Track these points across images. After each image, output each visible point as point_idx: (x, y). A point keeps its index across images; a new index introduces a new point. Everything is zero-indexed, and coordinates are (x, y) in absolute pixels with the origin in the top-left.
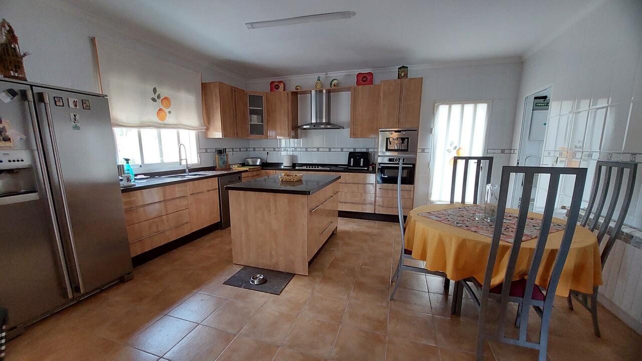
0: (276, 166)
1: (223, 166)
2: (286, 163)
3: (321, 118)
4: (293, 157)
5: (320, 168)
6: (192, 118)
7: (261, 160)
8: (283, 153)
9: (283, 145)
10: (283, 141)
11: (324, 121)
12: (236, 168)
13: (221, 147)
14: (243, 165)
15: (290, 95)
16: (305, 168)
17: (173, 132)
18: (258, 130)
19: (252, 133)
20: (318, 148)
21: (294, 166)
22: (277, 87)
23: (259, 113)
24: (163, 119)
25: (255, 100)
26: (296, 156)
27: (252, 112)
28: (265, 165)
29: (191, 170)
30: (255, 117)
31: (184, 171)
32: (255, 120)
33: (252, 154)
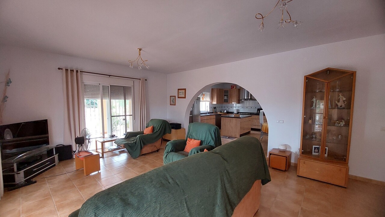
0: (232, 113)
1: (215, 112)
2: (235, 112)
3: (248, 97)
4: (238, 110)
5: (247, 114)
6: (208, 99)
7: (227, 111)
8: (235, 109)
9: (234, 106)
10: (234, 105)
11: (250, 98)
12: (219, 113)
13: (215, 107)
14: (221, 112)
15: (238, 89)
16: (242, 114)
17: (205, 102)
18: (226, 101)
19: (224, 102)
20: (251, 107)
21: (238, 113)
22: (233, 87)
23: (227, 96)
24: (203, 100)
25: (226, 92)
26: (239, 110)
27: (225, 95)
28: (228, 113)
29: (208, 113)
30: (226, 97)
31: (207, 113)
32: (226, 98)
33: (223, 109)
